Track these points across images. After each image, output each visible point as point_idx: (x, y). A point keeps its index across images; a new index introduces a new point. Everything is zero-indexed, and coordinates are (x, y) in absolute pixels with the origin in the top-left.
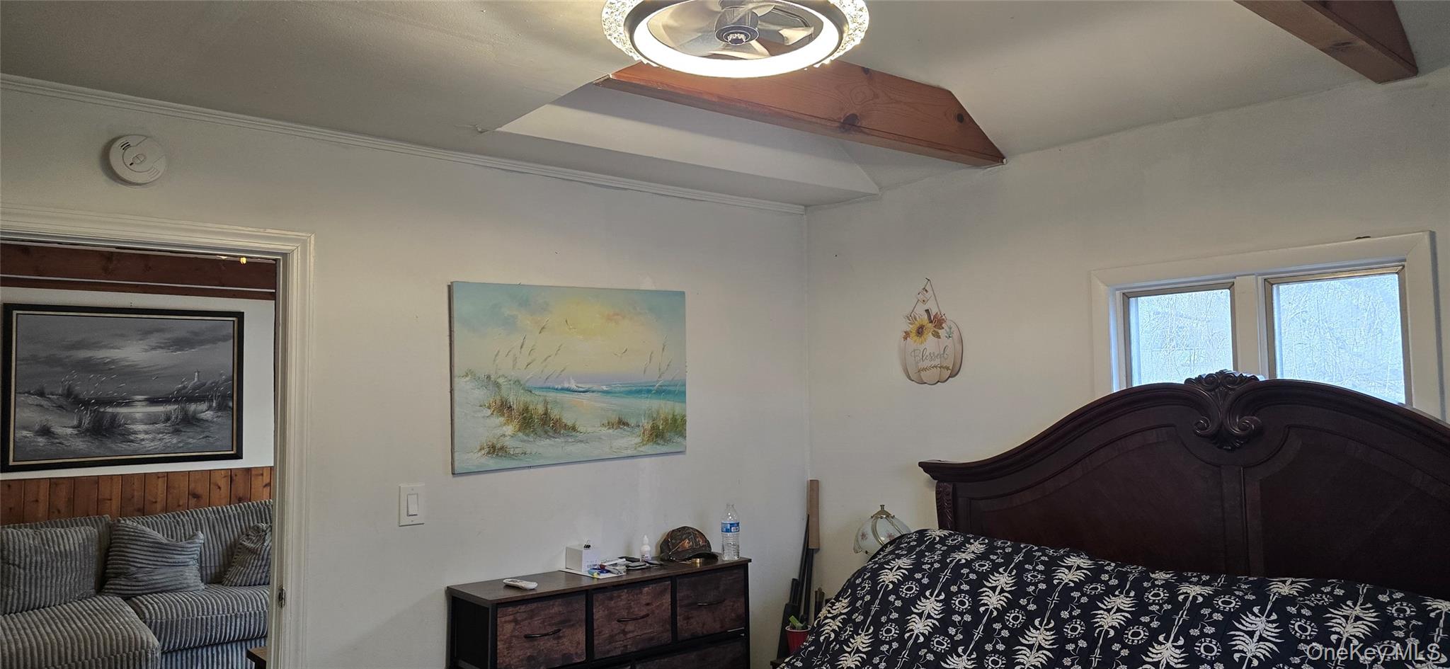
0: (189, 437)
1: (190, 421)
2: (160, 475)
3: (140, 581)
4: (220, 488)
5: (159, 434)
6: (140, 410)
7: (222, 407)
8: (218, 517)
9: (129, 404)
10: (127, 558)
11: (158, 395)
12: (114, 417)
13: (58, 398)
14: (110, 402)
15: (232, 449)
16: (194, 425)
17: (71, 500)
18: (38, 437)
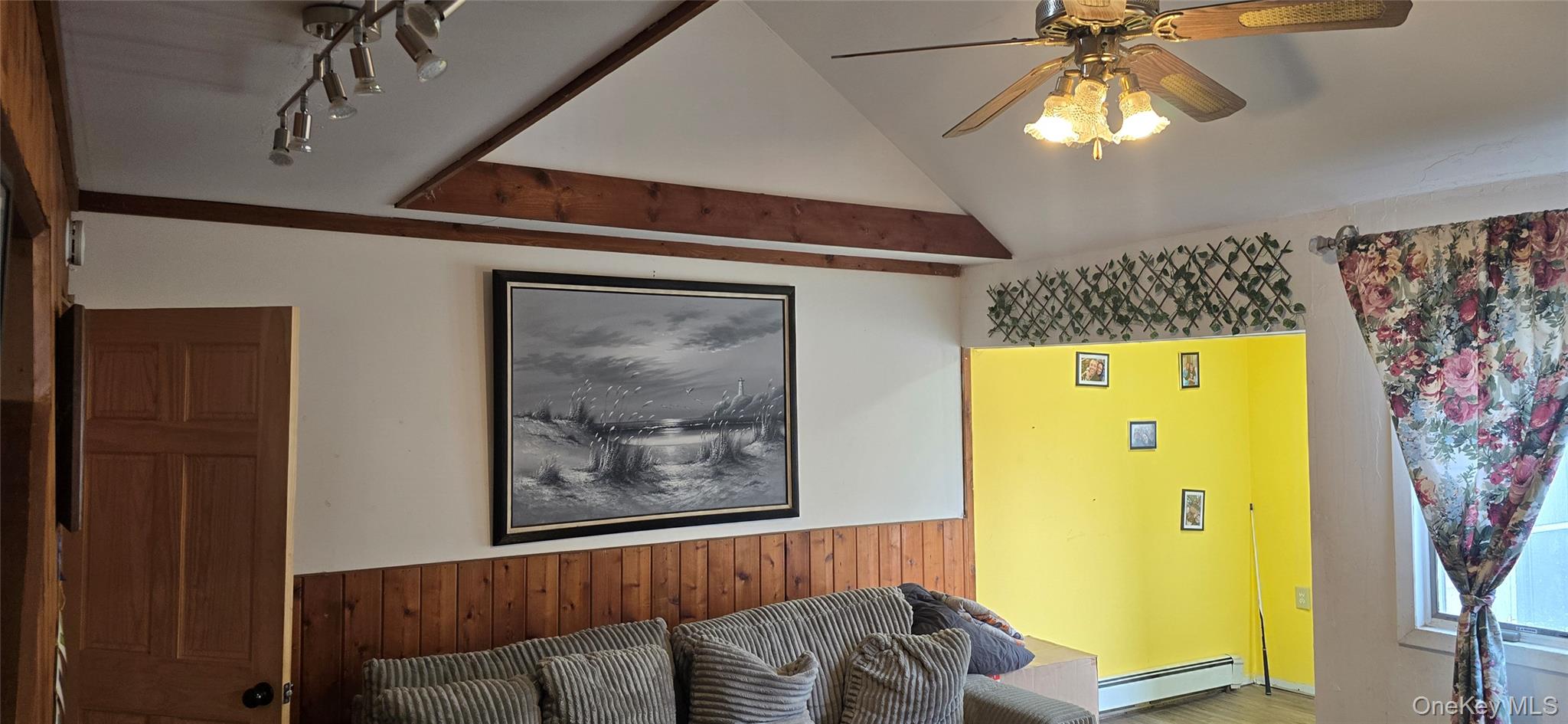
0: (733, 484)
1: (733, 457)
2: (699, 544)
4: (772, 563)
5: (695, 478)
7: (772, 436)
8: (809, 619)
9: (657, 432)
10: (727, 705)
11: (694, 417)
12: (640, 452)
13: (568, 425)
14: (634, 430)
15: (785, 502)
16: (739, 464)
17: (588, 588)
18: (544, 487)
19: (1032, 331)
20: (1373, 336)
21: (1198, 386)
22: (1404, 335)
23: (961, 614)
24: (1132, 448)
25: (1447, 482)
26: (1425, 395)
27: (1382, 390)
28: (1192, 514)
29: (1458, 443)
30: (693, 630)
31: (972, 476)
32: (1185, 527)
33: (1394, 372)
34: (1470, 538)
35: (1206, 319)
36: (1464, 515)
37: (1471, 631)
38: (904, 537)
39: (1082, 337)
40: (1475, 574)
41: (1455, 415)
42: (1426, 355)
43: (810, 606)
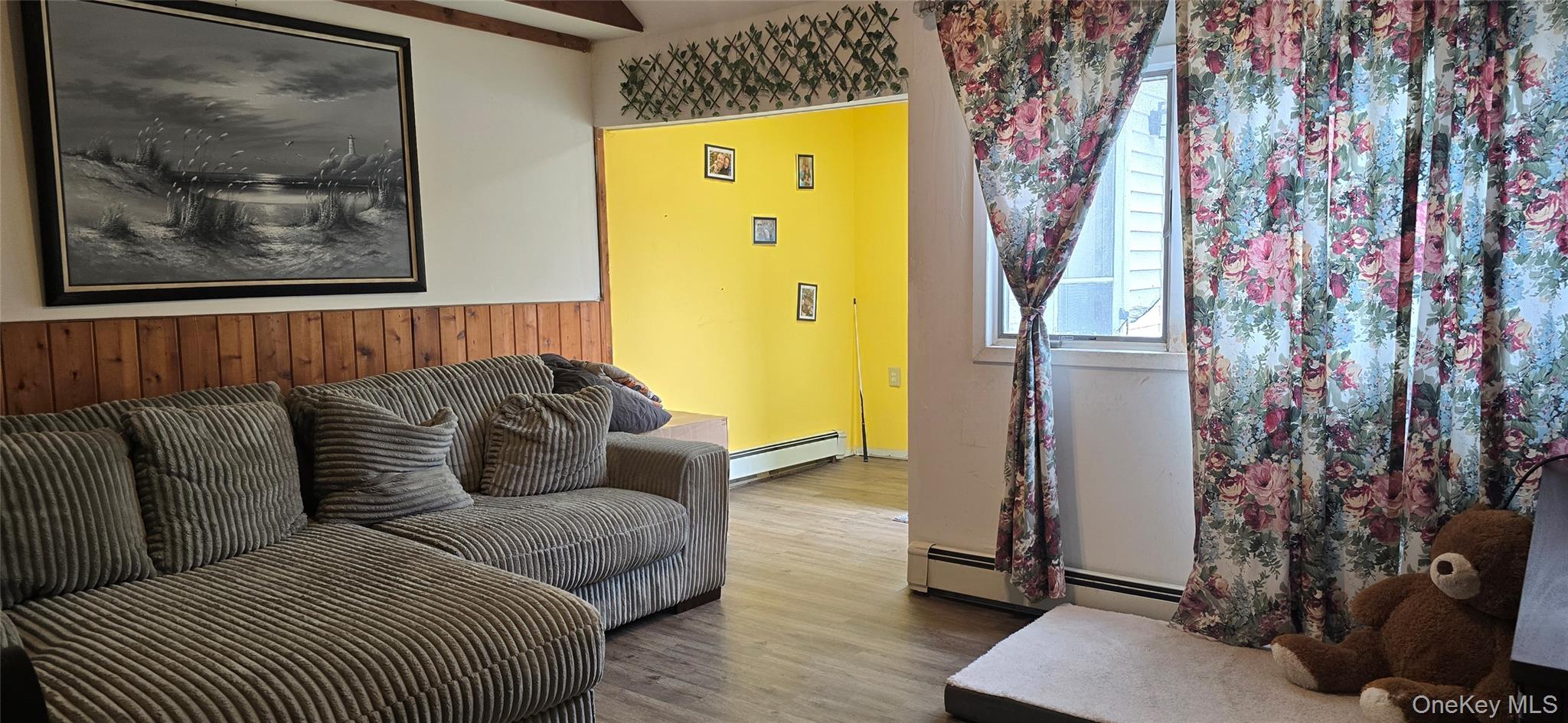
0: (347, 251)
1: (346, 224)
2: (311, 316)
3: (390, 495)
4: (398, 339)
5: (303, 243)
6: (270, 200)
7: (390, 204)
8: (443, 384)
9: (253, 187)
10: (358, 456)
11: (296, 175)
12: (232, 209)
13: (136, 169)
14: (223, 182)
15: (409, 275)
16: (354, 231)
17: (177, 360)
18: (109, 241)
19: (665, 106)
20: (963, 89)
21: (812, 188)
22: (986, 87)
23: (602, 377)
24: (755, 242)
25: (1015, 213)
26: (1001, 140)
27: (968, 137)
28: (806, 306)
29: (1024, 180)
30: (312, 391)
31: (608, 259)
32: (801, 317)
33: (978, 121)
34: (1029, 261)
35: (825, 87)
36: (1026, 241)
37: (1027, 336)
38: (541, 316)
39: (713, 111)
40: (1032, 290)
41: (1023, 156)
42: (1003, 105)
43: (444, 372)
